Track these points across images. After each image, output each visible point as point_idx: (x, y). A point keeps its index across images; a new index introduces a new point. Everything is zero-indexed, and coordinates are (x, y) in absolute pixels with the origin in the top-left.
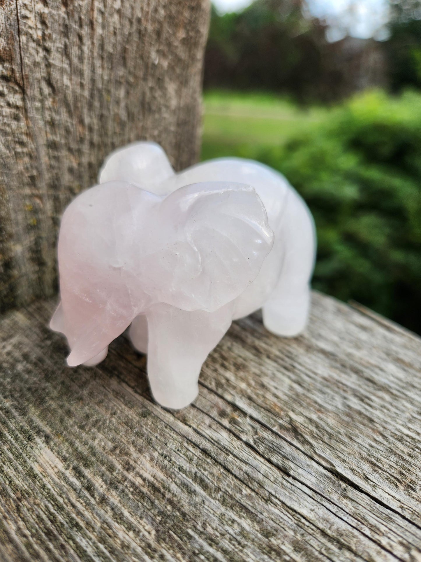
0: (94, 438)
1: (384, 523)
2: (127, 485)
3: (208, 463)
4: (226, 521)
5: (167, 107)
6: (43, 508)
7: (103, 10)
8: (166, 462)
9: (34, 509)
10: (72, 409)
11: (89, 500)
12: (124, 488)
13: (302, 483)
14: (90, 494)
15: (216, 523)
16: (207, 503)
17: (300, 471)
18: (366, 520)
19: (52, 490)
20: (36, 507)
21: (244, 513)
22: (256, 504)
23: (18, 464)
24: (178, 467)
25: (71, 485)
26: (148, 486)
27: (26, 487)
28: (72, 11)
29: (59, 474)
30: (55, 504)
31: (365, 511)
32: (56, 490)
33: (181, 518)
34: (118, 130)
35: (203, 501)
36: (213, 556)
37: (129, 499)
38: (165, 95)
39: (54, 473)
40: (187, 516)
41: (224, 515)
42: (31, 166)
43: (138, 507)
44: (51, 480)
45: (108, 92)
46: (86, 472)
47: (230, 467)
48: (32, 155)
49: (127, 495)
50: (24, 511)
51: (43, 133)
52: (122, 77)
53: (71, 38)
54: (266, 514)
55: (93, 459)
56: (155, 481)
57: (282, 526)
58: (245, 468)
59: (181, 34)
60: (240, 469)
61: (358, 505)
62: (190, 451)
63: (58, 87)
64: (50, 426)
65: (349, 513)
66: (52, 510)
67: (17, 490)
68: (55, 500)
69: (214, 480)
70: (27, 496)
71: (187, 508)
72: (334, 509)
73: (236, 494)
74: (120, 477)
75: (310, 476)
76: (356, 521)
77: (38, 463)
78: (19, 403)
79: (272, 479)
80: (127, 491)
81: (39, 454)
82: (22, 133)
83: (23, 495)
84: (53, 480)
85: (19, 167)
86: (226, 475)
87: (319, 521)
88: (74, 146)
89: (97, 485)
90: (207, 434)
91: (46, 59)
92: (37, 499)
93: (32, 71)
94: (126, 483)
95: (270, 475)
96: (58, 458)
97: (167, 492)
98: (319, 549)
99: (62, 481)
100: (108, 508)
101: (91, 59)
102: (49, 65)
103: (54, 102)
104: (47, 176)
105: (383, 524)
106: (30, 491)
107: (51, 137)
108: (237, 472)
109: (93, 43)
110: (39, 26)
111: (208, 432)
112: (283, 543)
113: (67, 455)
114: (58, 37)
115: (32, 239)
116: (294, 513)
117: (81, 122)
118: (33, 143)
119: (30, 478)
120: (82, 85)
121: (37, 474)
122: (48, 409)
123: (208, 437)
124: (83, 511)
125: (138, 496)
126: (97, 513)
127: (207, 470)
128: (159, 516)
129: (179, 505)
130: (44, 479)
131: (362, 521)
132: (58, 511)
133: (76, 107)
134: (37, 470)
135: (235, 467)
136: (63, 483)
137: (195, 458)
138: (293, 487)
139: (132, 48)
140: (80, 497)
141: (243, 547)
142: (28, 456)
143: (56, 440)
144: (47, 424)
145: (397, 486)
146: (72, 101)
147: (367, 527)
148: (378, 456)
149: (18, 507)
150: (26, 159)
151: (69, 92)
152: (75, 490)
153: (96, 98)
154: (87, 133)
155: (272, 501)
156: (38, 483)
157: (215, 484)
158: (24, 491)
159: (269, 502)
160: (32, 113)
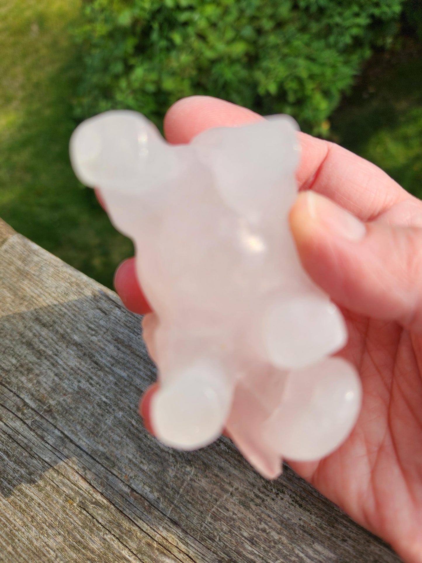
3: (10, 442)
4: (16, 472)
13: (49, 444)
15: (11, 473)
16: (9, 464)
17: (49, 437)
21: (23, 466)
22: (28, 460)
35: (7, 464)
36: (10, 488)
41: (15, 468)
47: (19, 442)
54: (31, 464)
57: (37, 468)
58: (25, 441)
61: (70, 451)
62: (3, 438)
69: (12, 451)
72: (59, 455)
73: (21, 456)
75: (52, 438)
79: (36, 444)
86: (17, 447)
87: (52, 462)
90: (10, 425)
95: (35, 442)
98: (49, 477)
108: (22, 444)
111: (11, 424)
112: (36, 477)
116: (43, 461)
123: (10, 427)
127: (10, 446)
135: (22, 442)
137: (5, 441)
141: (21, 482)
157: (12, 453)
159: (34, 458)
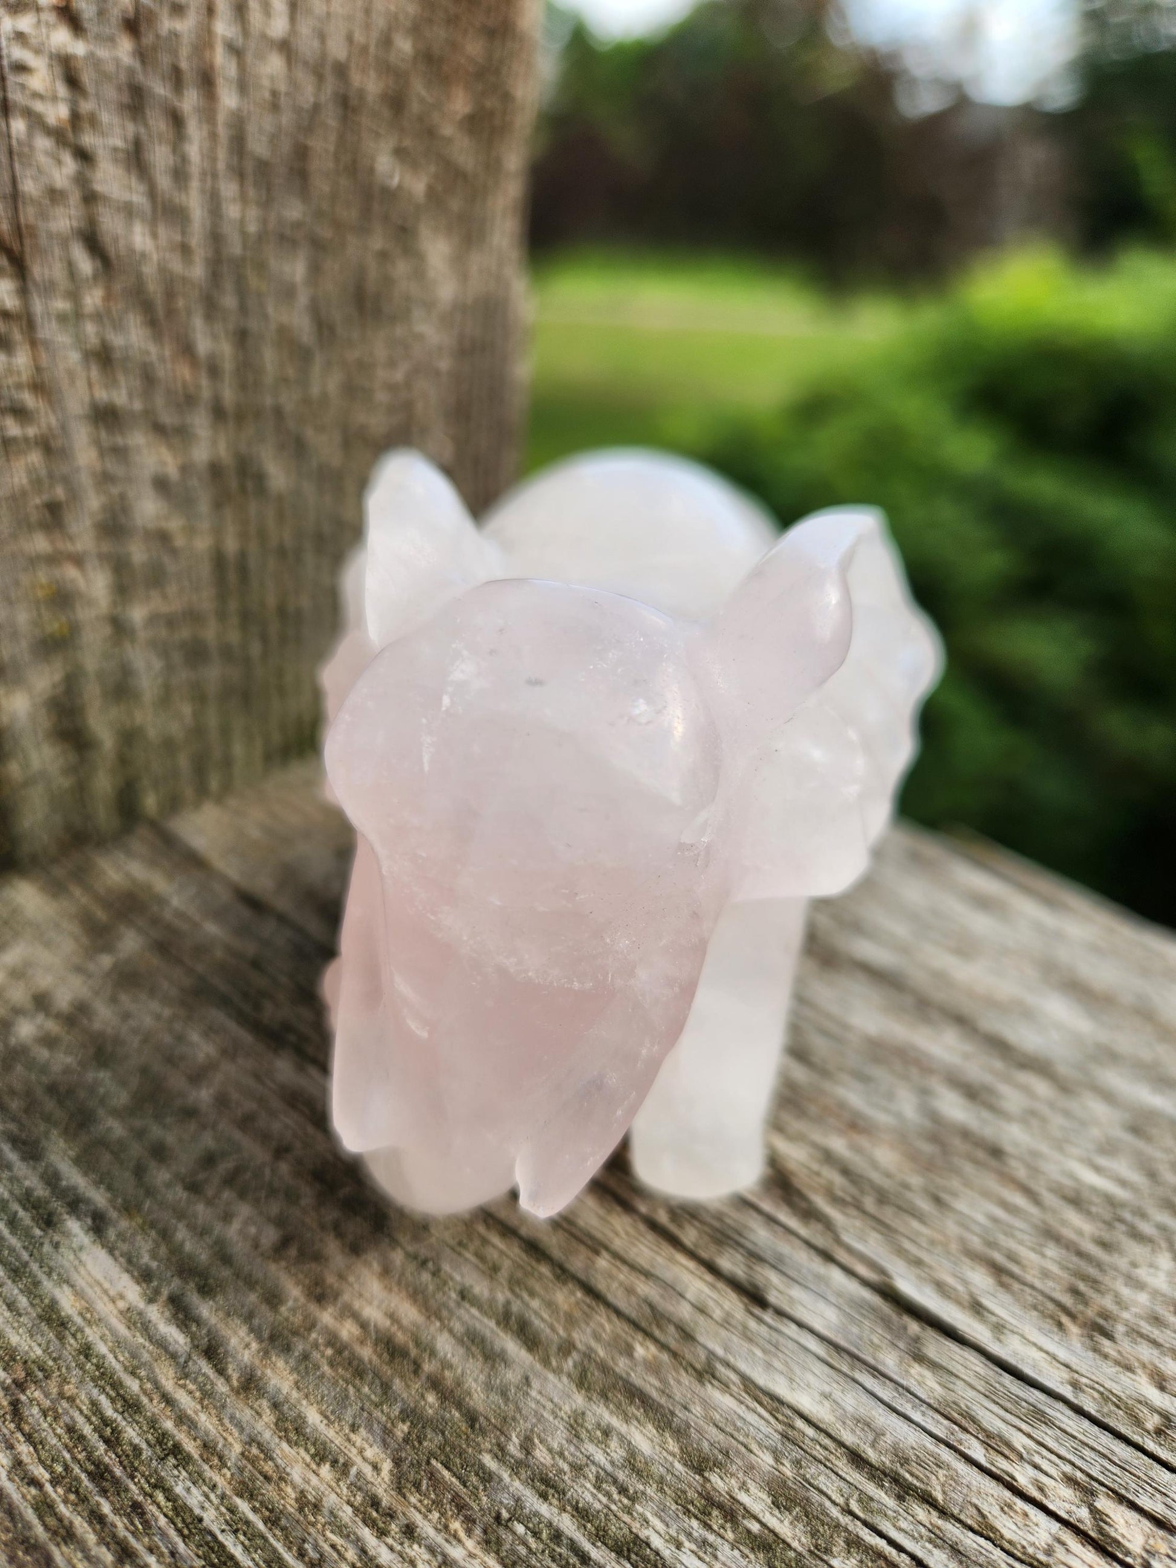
0: (227, 1217)
1: (1024, 1426)
2: (316, 1340)
3: (541, 1277)
4: (588, 1431)
5: (429, 305)
6: (84, 1408)
7: (240, 42)
8: (426, 1277)
9: (60, 1411)
10: (170, 1139)
11: (212, 1384)
12: (308, 1347)
13: (800, 1325)
14: (215, 1366)
15: (559, 1438)
16: (536, 1384)
17: (796, 1292)
18: (974, 1420)
19: (110, 1357)
20: (64, 1404)
21: (638, 1409)
22: (672, 1382)
23: (16, 1291)
24: (458, 1288)
25: (162, 1344)
26: (376, 1339)
27: (39, 1352)
28: (155, 48)
29: (129, 1315)
30: (118, 1394)
31: (971, 1393)
32: (122, 1359)
33: (464, 1426)
34: (291, 372)
35: (527, 1379)
36: (550, 1525)
37: (323, 1376)
38: (419, 273)
39: (115, 1312)
40: (482, 1419)
41: (583, 1414)
42: (51, 476)
43: (347, 1397)
44: (107, 1332)
45: (261, 267)
46: (206, 1310)
47: (601, 1285)
48: (53, 444)
49: (317, 1367)
50: (32, 1415)
51: (81, 384)
52: (298, 225)
53: (151, 122)
54: (697, 1409)
55: (226, 1273)
56: (394, 1328)
57: (741, 1438)
58: (644, 1288)
59: (460, 104)
60: (630, 1291)
61: (953, 1379)
62: (494, 1246)
63: (118, 257)
64: (109, 1188)
65: (927, 1400)
66: (109, 1412)
67: (14, 1360)
68: (117, 1385)
69: (558, 1322)
70: (40, 1375)
71: (479, 1398)
72: (886, 1393)
73: (617, 1356)
74: (297, 1319)
75: (821, 1306)
76: (946, 1422)
77: (72, 1286)
78: (22, 1127)
79: (718, 1314)
80: (316, 1355)
81: (76, 1263)
82: (19, 386)
83: (29, 1374)
84: (113, 1332)
85: (16, 480)
86: (589, 1306)
87: (844, 1423)
88: (168, 418)
89: (234, 1342)
91: (82, 181)
92: (69, 1383)
93: (43, 215)
94: (314, 1335)
95: (711, 1303)
96: (128, 1271)
97: (426, 1356)
98: (840, 1500)
99: (138, 1334)
100: (265, 1403)
101: (209, 178)
102: (90, 198)
103: (108, 297)
104: (93, 502)
105: (1020, 1430)
106: (51, 1363)
107: (102, 395)
108: (621, 1301)
109: (213, 136)
110: (62, 90)
112: (743, 1487)
113: (154, 1265)
114: (116, 120)
115: (58, 677)
116: (776, 1404)
117: (187, 349)
118: (54, 411)
119: (50, 1327)
120: (185, 250)
121: (69, 1317)
122: (102, 1143)
124: (195, 1412)
125: (347, 1370)
126: (232, 1418)
127: (539, 1296)
128: (403, 1421)
129: (458, 1392)
130: (88, 1330)
131: (964, 1422)
132: (126, 1415)
133: (171, 312)
134: (68, 1304)
135: (615, 1285)
136: (141, 1340)
137: (507, 1264)
138: (774, 1334)
139: (323, 146)
140: (186, 1376)
141: (633, 1499)
142: (46, 1269)
143: (124, 1224)
144: (101, 1182)
145: (1060, 1325)
146: (159, 295)
147: (977, 1438)
148: (1012, 1245)
149: (15, 1405)
150: (35, 458)
151: (149, 270)
152: (173, 1356)
153: (229, 285)
154: (204, 382)
155: (718, 1374)
156: (72, 1341)
157: (561, 1332)
158: (34, 1362)
159: (707, 1376)
160: (49, 330)
